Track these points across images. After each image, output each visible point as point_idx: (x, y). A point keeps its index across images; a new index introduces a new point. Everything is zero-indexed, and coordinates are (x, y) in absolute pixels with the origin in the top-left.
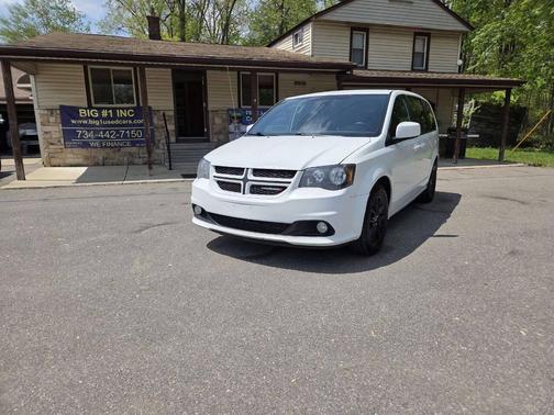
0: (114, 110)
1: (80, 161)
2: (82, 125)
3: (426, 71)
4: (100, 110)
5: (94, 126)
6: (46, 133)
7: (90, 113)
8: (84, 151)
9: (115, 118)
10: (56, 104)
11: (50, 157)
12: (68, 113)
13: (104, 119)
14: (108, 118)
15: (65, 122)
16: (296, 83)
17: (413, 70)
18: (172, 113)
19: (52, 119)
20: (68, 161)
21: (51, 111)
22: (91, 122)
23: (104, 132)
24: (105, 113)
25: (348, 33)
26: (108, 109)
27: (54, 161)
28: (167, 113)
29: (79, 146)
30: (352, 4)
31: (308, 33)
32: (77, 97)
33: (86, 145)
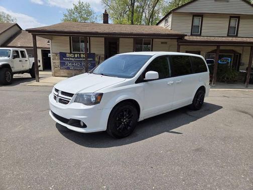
0: (80, 54)
1: (66, 75)
2: (67, 60)
3: (236, 36)
4: (74, 54)
5: (72, 61)
6: (54, 63)
7: (71, 55)
8: (67, 71)
9: (80, 57)
10: (59, 52)
11: (55, 73)
12: (62, 55)
13: (76, 58)
14: (78, 58)
15: (61, 59)
16: (162, 43)
17: (228, 36)
18: (103, 56)
19: (57, 58)
20: (62, 75)
21: (56, 54)
22: (71, 59)
23: (76, 63)
24: (76, 56)
25: (191, 18)
26: (78, 54)
27: (56, 74)
28: (101, 56)
29: (66, 69)
30: (197, 2)
31: (170, 19)
32: (66, 49)
33: (68, 68)
